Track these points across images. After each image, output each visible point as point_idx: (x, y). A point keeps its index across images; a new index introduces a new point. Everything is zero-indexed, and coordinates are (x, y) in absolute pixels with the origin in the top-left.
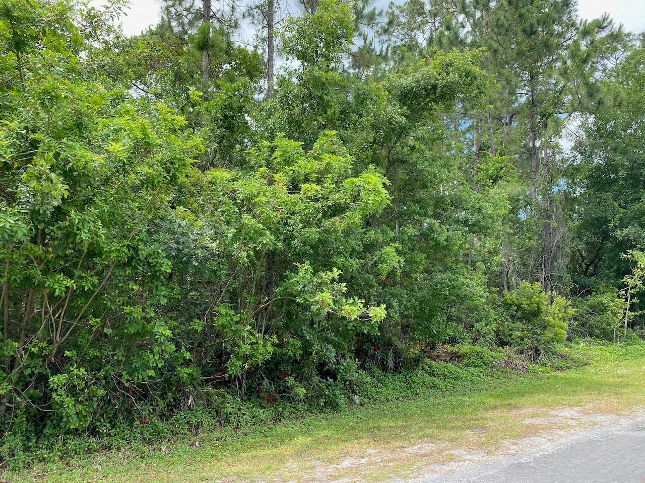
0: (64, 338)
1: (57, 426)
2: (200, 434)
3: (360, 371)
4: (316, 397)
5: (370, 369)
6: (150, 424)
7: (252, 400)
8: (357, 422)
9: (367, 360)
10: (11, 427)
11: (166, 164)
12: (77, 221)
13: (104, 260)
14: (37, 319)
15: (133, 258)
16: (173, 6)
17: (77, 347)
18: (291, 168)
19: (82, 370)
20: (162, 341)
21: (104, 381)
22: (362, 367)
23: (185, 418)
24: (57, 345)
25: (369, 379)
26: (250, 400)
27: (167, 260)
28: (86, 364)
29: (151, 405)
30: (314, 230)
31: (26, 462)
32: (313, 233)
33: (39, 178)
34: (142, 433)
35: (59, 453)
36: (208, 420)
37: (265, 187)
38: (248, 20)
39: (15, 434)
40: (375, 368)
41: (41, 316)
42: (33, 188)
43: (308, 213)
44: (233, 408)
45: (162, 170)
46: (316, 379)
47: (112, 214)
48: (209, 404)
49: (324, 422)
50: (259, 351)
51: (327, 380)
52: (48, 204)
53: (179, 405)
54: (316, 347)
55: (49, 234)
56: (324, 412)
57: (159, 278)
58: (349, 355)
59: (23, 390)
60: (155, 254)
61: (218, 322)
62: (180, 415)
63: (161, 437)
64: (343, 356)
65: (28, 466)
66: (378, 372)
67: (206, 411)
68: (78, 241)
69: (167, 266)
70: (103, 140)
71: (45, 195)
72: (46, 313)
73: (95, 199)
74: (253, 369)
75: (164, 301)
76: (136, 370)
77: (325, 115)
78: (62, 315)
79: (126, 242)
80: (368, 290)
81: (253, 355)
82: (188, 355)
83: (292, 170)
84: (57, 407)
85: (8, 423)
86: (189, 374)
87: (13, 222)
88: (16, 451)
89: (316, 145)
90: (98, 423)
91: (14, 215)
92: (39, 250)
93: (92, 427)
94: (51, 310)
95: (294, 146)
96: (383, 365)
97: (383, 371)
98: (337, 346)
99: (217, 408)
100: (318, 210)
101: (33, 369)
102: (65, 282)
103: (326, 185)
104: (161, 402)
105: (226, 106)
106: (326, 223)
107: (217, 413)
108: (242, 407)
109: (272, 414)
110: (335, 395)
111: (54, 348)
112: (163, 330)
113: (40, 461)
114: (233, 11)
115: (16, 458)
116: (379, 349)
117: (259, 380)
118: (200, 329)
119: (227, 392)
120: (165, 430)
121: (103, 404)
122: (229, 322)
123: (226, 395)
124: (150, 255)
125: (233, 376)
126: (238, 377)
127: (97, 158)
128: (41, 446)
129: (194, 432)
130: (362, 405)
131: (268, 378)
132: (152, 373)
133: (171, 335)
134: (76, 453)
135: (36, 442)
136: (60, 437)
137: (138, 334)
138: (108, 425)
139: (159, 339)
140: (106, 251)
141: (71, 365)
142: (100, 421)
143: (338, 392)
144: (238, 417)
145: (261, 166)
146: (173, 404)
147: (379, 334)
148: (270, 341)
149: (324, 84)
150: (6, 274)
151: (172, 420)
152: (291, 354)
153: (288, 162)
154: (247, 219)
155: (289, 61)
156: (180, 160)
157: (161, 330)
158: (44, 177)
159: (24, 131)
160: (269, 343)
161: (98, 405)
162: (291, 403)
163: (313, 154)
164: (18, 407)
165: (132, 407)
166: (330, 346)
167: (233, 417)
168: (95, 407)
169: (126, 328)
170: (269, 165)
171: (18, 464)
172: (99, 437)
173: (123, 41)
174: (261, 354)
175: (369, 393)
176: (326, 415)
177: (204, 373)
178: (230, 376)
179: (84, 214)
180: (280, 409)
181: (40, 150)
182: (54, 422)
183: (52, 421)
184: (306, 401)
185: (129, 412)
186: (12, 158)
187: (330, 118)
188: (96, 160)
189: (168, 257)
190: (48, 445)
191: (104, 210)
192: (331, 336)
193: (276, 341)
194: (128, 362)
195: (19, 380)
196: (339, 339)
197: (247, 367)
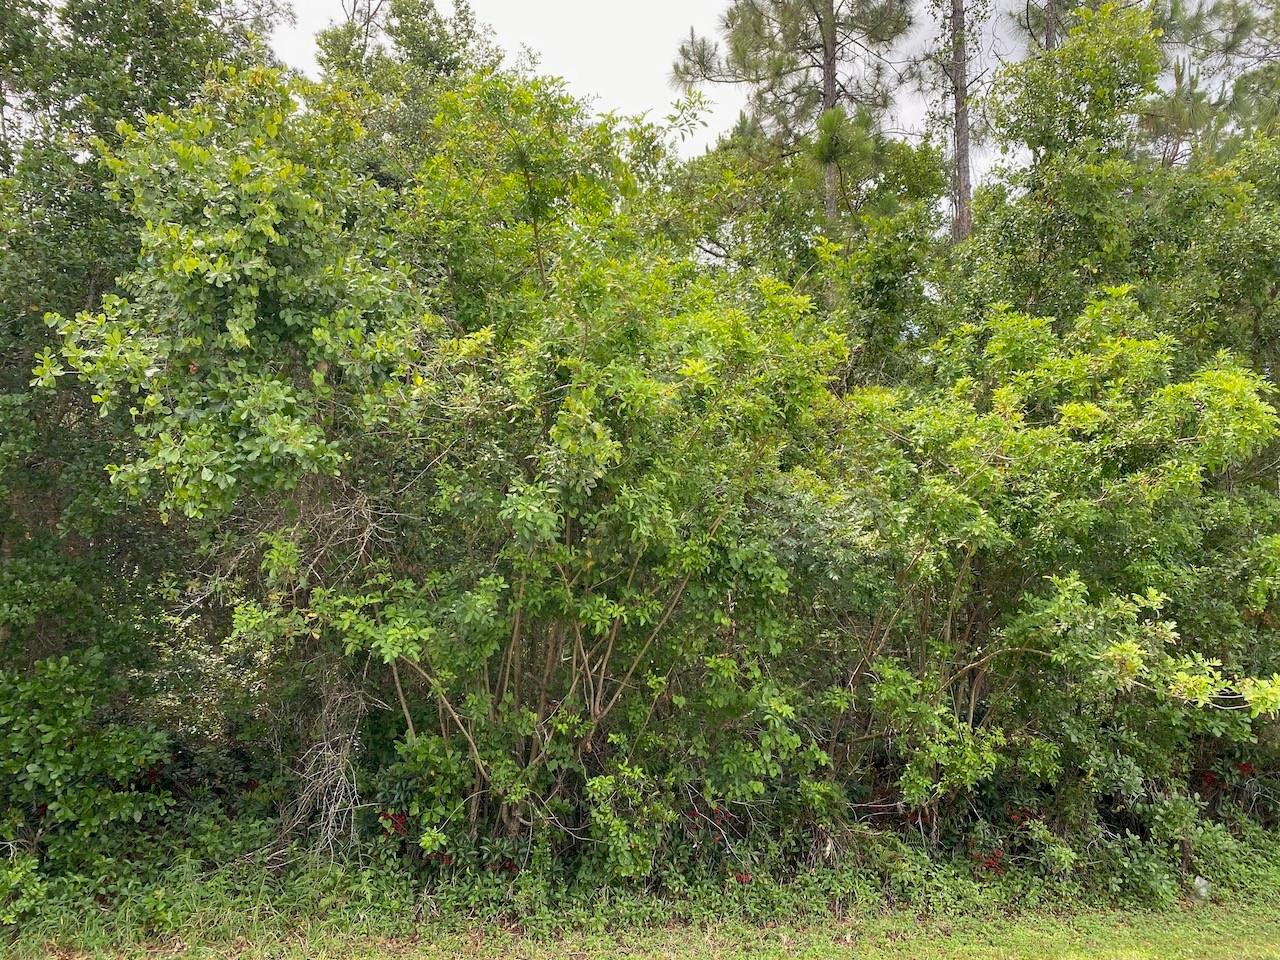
0: (607, 710)
1: (598, 869)
2: (851, 919)
3: (1205, 823)
4: (1101, 871)
5: (1232, 819)
6: (755, 886)
7: (955, 860)
8: (1209, 942)
9: (1222, 798)
10: (530, 860)
11: (775, 389)
12: (632, 503)
13: (670, 570)
14: (563, 673)
15: (718, 565)
16: (771, 89)
17: (627, 727)
18: (1029, 373)
19: (638, 770)
20: (777, 725)
21: (673, 794)
22: (1211, 813)
23: (820, 881)
24: (596, 721)
25: (1230, 843)
26: (949, 860)
27: (779, 569)
28: (641, 760)
29: (756, 848)
30: (1087, 503)
31: (554, 926)
32: (1084, 511)
33: (574, 432)
34: (741, 901)
35: (604, 919)
36: (865, 893)
37: (971, 418)
38: (910, 86)
39: (534, 874)
40: (1243, 819)
41: (571, 668)
42: (567, 450)
43: (1068, 467)
44: (915, 873)
45: (771, 401)
46: (1098, 831)
47: (683, 486)
48: (866, 860)
49: (1126, 931)
50: (967, 761)
51: (1124, 836)
52: (587, 475)
53: (806, 853)
54: (1095, 761)
55: (586, 526)
56: (1122, 908)
57: (767, 604)
58: (1173, 783)
59: (544, 797)
60: (757, 558)
61: (880, 694)
62: (809, 875)
63: (777, 915)
64: (1161, 785)
65: (557, 934)
66: (1254, 830)
67: (861, 872)
68: (633, 538)
69: (780, 582)
70: (672, 357)
71: (583, 461)
72: (579, 663)
73: (656, 462)
74: (953, 796)
75: (776, 649)
76: (728, 777)
77: (1097, 254)
78: (604, 667)
79: (708, 538)
80: (1221, 638)
81: (953, 767)
82: (824, 758)
83: (1031, 377)
84: (600, 834)
85: (524, 854)
86: (825, 795)
87: (537, 510)
88: (537, 905)
89: (1083, 321)
90: (665, 873)
91: (537, 496)
92: (569, 555)
93: (654, 878)
94: (586, 658)
95: (1031, 326)
96: (1265, 812)
97: (1266, 826)
98: (1144, 761)
99: (882, 870)
100: (1091, 460)
101: (560, 762)
102: (610, 611)
103: (1109, 403)
104: (773, 845)
105: (879, 262)
106: (1112, 487)
107: (883, 880)
108: (933, 874)
109: (1000, 897)
110: (1146, 871)
111: (592, 725)
112: (777, 706)
113: (575, 929)
114: (878, 76)
115: (537, 916)
116: (1253, 775)
117: (966, 818)
118: (844, 706)
119: (900, 838)
120: (784, 901)
121: (670, 837)
122: (901, 696)
123: (899, 844)
124: (749, 561)
125: (913, 808)
126: (923, 809)
127: (664, 390)
128: (575, 901)
129: (839, 912)
130: (1216, 901)
131: (985, 817)
132: (759, 787)
133: (792, 716)
134: (631, 922)
135: (568, 893)
136: (604, 889)
137: (729, 708)
138: (682, 878)
139: (771, 723)
140: (674, 555)
141: (618, 759)
142: (667, 869)
143: (1153, 866)
144: (927, 893)
145: (959, 375)
146: (795, 850)
147: (1255, 741)
148: (988, 740)
149: (1091, 188)
150: (521, 595)
151: (794, 884)
152: (1038, 771)
153: (1020, 361)
154: (935, 486)
155: (1010, 154)
156: (803, 378)
157: (774, 704)
158: (583, 430)
159: (548, 355)
160: (987, 745)
161: (663, 838)
162: (1042, 877)
163: (1077, 340)
164: (538, 828)
165: (721, 849)
166: (1129, 761)
167: (916, 893)
168: (659, 840)
169: (710, 697)
170: (975, 370)
171: (541, 928)
172: (667, 898)
173: (679, 170)
174: (969, 766)
175: (1232, 875)
176: (1127, 913)
177: (852, 795)
178: (907, 806)
179: (642, 491)
180: (1018, 888)
181: (574, 384)
182: (594, 860)
183: (591, 857)
184: (1076, 877)
185: (718, 859)
186: (533, 401)
187: (1110, 258)
188: (664, 395)
189: (779, 564)
190: (585, 901)
191: (672, 482)
192: (1132, 738)
193: (1002, 741)
194: (715, 763)
195: (539, 780)
196: (1150, 748)
197: (940, 791)
